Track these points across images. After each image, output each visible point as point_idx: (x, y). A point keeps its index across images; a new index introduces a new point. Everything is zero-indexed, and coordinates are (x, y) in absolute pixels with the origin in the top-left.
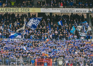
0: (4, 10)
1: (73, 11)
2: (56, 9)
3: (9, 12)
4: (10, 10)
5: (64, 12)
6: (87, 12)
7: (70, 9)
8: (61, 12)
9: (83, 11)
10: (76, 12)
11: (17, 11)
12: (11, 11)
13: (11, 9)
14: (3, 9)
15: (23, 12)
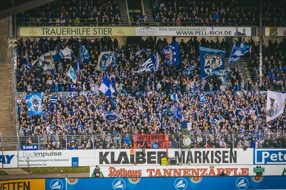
0: (59, 33)
1: (204, 33)
2: (168, 28)
3: (69, 35)
4: (70, 32)
5: (185, 35)
6: (233, 34)
7: (196, 28)
8: (179, 35)
9: (223, 33)
10: (209, 35)
11: (85, 34)
12: (74, 34)
13: (74, 28)
14: (55, 28)
15: (98, 35)
